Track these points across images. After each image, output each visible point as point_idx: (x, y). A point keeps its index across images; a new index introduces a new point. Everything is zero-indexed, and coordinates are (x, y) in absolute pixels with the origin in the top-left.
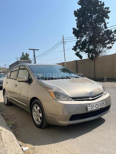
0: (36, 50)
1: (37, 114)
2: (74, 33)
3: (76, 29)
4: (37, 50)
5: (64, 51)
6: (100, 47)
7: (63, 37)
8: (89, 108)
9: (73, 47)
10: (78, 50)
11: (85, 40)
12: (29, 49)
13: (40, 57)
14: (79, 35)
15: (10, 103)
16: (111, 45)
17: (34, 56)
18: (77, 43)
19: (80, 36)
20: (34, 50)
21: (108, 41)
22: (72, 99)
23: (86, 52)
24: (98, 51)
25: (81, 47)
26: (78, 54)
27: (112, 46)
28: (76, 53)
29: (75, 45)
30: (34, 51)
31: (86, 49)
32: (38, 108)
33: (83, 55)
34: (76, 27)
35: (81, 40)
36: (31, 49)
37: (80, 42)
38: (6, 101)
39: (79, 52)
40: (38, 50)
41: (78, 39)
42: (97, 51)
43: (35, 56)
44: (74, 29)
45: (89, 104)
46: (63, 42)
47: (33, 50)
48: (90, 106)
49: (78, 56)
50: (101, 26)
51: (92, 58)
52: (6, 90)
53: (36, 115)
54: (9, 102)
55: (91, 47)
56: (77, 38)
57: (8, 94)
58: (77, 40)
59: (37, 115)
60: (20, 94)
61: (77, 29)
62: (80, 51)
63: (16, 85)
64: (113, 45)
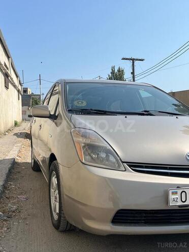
0: (137, 60)
4: (140, 60)
8: (172, 197)
12: (123, 59)
13: (144, 76)
17: (133, 73)
20: (133, 60)
22: (130, 166)
30: (133, 63)
36: (127, 59)
40: (142, 60)
43: (135, 74)
45: (178, 187)
47: (131, 59)
48: (179, 191)
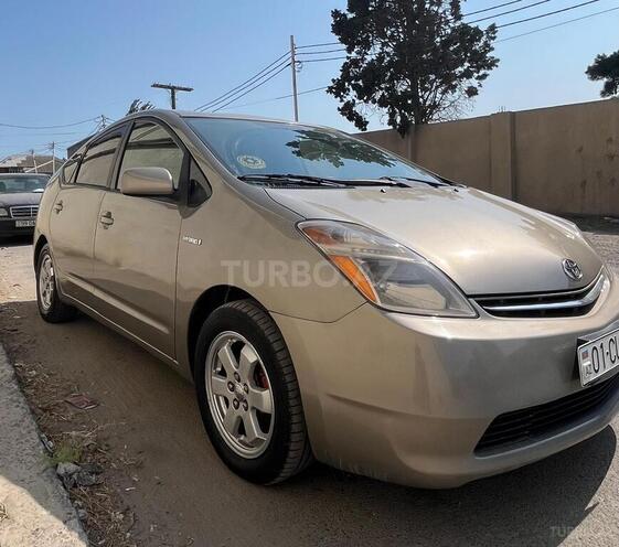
0: (180, 89)
1: (240, 388)
2: (337, 29)
3: (345, 15)
4: (185, 89)
5: (295, 95)
6: (437, 87)
7: (293, 44)
8: (583, 364)
9: (331, 84)
10: (352, 95)
11: (380, 58)
12: (155, 86)
14: (354, 37)
15: (65, 311)
16: (474, 82)
18: (346, 68)
19: (359, 43)
20: (173, 89)
21: (467, 64)
22: (481, 304)
23: (382, 103)
24: (428, 103)
25: (360, 82)
26: (348, 111)
27: (480, 86)
28: (341, 105)
29: (338, 75)
30: (173, 94)
31: (381, 92)
32: (250, 355)
33: (370, 113)
34: (343, 9)
35: (363, 60)
36: (161, 86)
37: (357, 66)
38: (48, 296)
39: (354, 104)
40: (189, 90)
41: (353, 55)
42: (425, 101)
44: (336, 14)
46: (290, 61)
48: (590, 349)
49: (350, 119)
50: (440, 11)
51: (404, 129)
52: (50, 244)
53: (232, 396)
54: (64, 304)
55: (402, 86)
56: (350, 50)
57: (58, 263)
58: (348, 58)
59: (240, 399)
60: (117, 264)
61: (350, 16)
62: (360, 98)
63: (109, 215)
64: (483, 82)
